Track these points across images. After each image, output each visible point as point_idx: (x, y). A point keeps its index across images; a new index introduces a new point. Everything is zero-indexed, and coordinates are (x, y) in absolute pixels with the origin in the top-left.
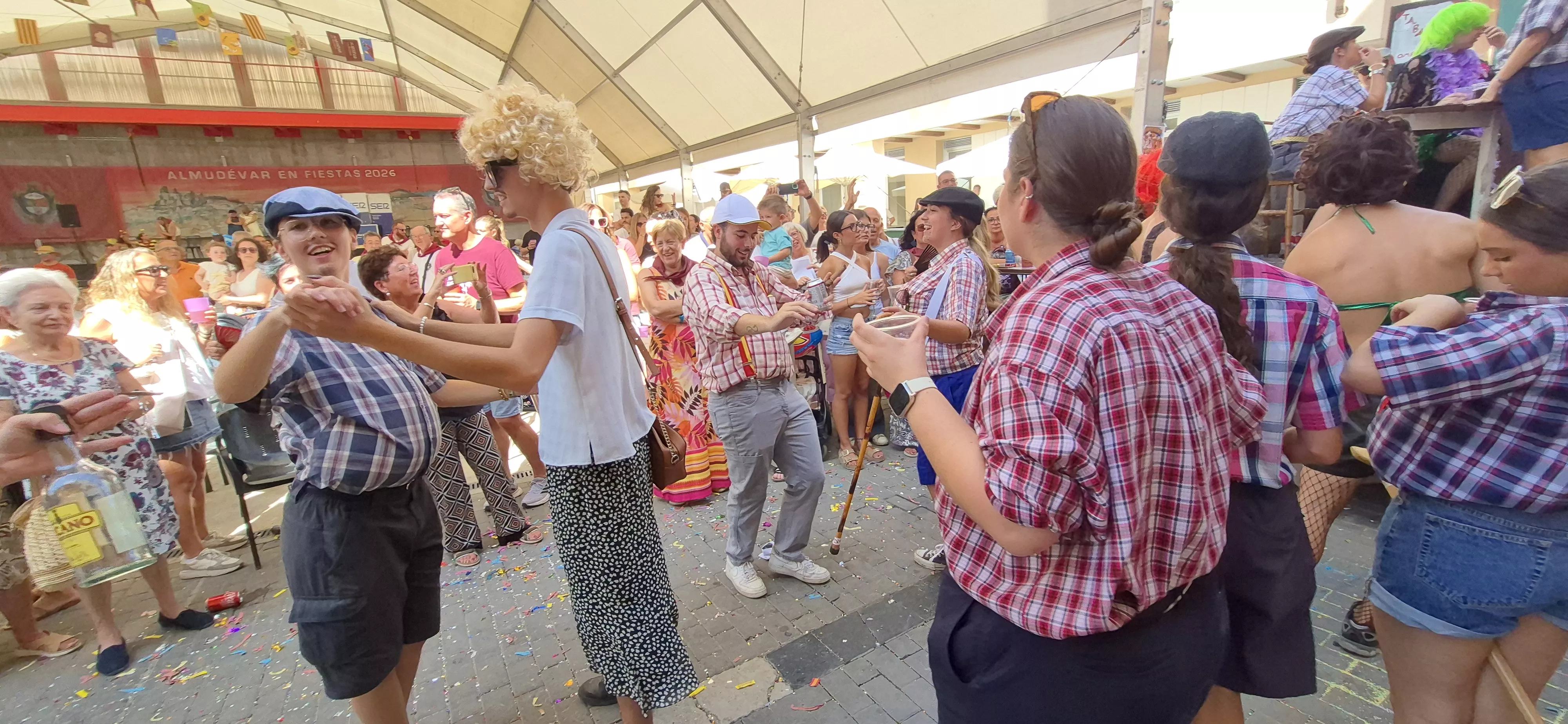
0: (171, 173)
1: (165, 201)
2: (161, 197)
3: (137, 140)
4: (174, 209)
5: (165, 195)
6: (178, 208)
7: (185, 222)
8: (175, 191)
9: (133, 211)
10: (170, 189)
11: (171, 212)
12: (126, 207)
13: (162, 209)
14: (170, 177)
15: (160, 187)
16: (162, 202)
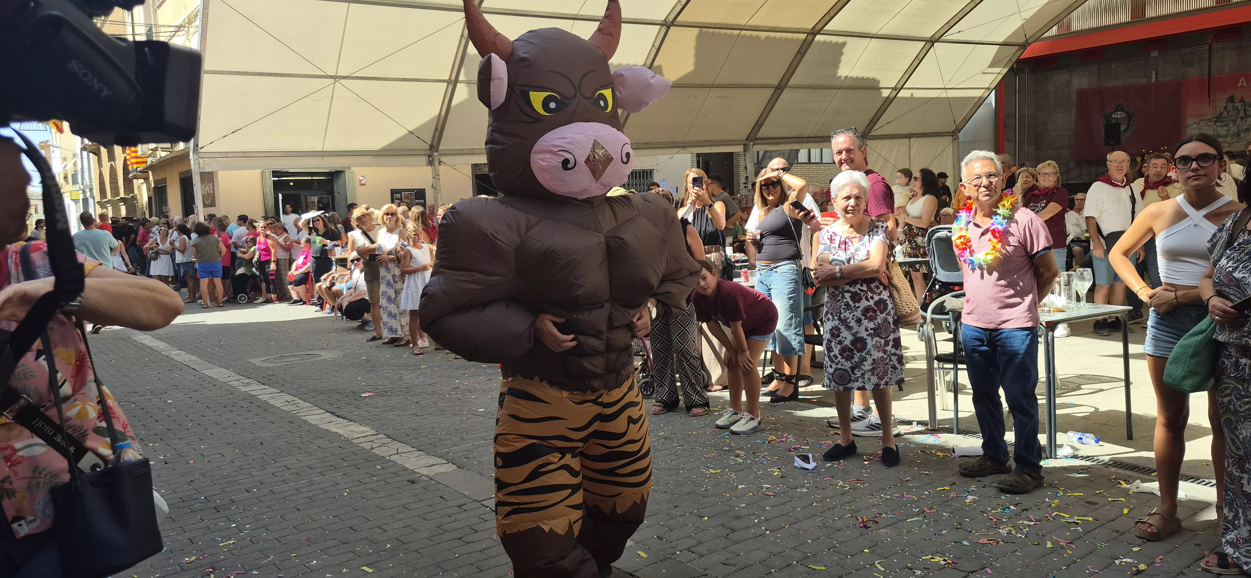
0: (1242, 79)
1: (1229, 112)
2: (1226, 108)
3: (1216, 45)
4: (1234, 122)
5: (1230, 106)
6: (1239, 120)
7: (1242, 135)
8: (1242, 100)
9: (1195, 125)
10: (1237, 98)
11: (1231, 125)
12: (1190, 121)
13: (1222, 122)
14: (1240, 84)
15: (1228, 96)
16: (1225, 114)
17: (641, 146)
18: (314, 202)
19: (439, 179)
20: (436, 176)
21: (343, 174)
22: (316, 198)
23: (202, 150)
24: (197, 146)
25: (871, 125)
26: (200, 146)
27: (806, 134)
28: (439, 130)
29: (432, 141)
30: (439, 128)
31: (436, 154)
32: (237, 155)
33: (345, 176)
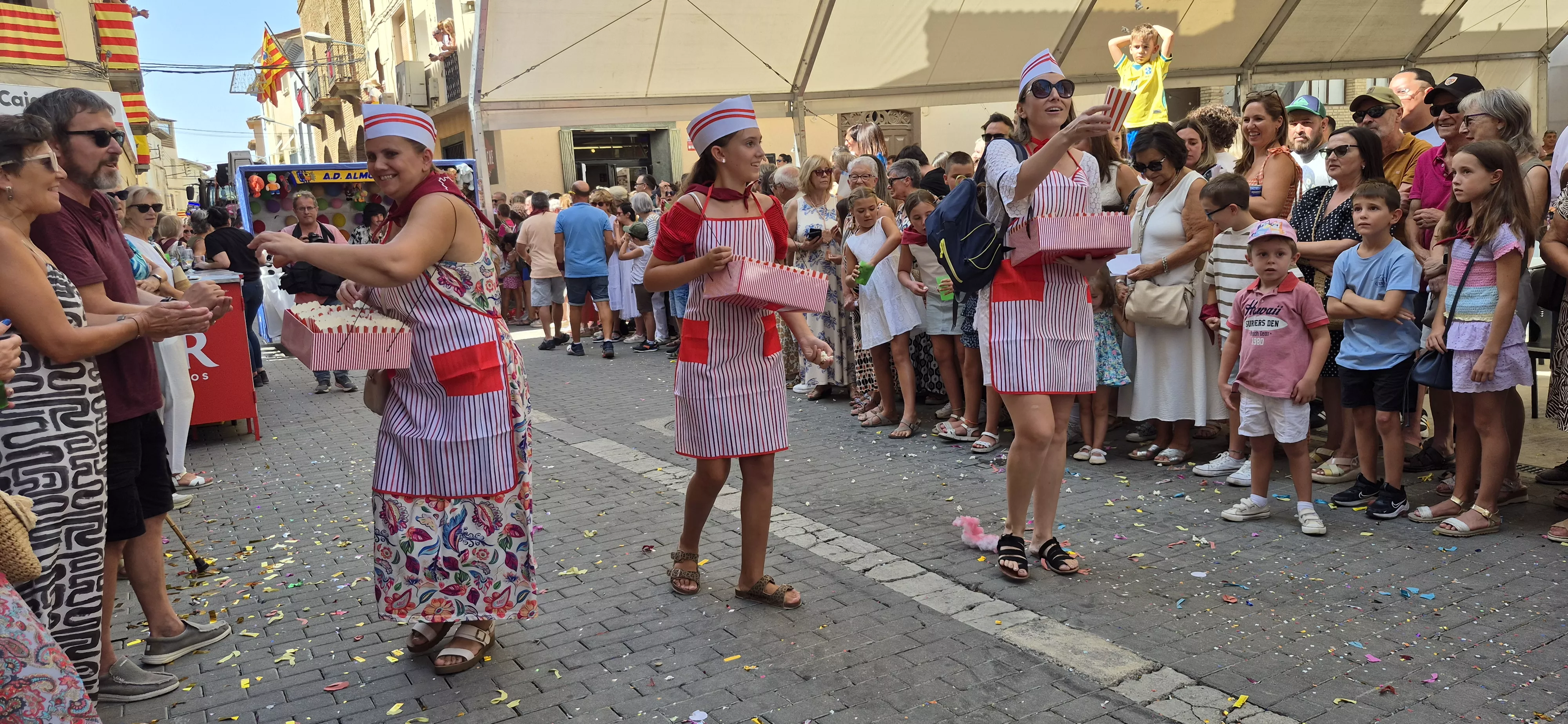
17: (1089, 80)
18: (625, 176)
19: (804, 137)
20: (801, 134)
21: (665, 135)
22: (628, 170)
23: (486, 99)
24: (480, 91)
25: (1427, 41)
26: (483, 93)
27: (1328, 58)
28: (807, 61)
29: (795, 80)
30: (807, 58)
31: (800, 99)
32: (532, 105)
33: (668, 136)
